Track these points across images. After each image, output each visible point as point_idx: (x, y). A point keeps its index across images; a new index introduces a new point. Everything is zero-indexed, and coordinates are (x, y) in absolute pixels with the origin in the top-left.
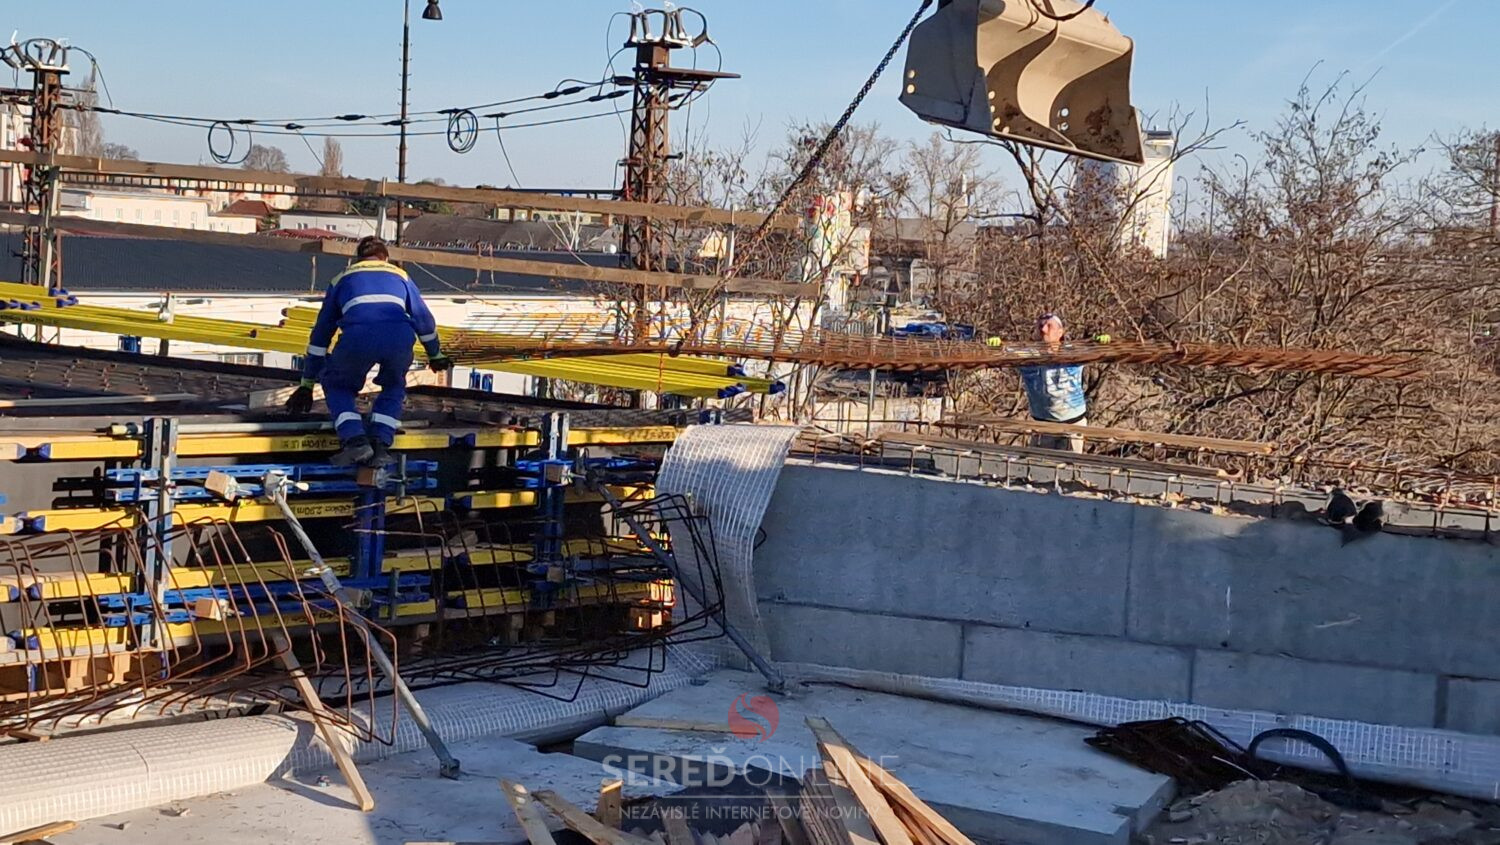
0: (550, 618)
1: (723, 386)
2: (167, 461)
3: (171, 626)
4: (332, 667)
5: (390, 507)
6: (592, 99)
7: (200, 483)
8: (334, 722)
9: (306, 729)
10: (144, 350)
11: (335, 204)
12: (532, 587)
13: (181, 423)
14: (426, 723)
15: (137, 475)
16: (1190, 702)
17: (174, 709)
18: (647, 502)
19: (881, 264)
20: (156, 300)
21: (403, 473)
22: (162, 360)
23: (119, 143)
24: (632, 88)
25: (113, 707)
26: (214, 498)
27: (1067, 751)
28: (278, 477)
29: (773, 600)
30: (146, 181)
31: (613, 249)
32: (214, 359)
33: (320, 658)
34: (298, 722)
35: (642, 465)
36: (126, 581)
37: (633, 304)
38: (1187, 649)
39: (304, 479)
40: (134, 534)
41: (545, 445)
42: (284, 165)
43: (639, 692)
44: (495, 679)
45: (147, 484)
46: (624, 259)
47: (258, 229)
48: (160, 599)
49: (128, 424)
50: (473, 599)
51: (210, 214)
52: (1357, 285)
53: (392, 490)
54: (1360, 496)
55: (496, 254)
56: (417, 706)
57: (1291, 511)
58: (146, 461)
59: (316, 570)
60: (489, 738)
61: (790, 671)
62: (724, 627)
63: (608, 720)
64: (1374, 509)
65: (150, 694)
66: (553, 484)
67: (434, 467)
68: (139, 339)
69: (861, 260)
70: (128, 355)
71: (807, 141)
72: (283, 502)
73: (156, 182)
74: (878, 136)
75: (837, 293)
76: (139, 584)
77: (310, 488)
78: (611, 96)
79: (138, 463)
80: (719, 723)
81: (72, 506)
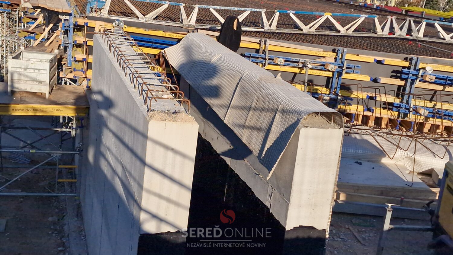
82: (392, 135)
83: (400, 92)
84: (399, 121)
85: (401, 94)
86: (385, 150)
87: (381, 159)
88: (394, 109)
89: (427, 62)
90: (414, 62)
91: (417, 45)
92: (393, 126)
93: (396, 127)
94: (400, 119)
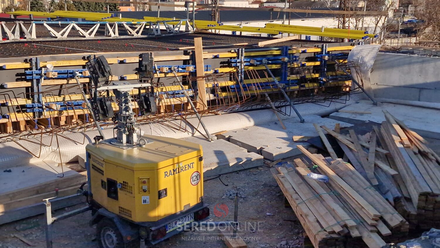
0: (323, 89)
1: (363, 36)
2: (242, 57)
4: (277, 99)
5: (289, 66)
7: (249, 62)
10: (237, 34)
12: (319, 82)
13: (245, 49)
15: (236, 61)
18: (346, 63)
19: (402, 6)
20: (239, 23)
21: (291, 58)
22: (240, 36)
26: (252, 65)
28: (265, 60)
29: (375, 84)
32: (251, 35)
35: (344, 55)
36: (235, 82)
39: (270, 61)
40: (236, 73)
41: (322, 51)
43: (344, 105)
45: (238, 62)
48: (242, 86)
49: (234, 50)
50: (307, 85)
51: (249, 4)
58: (238, 58)
59: (273, 80)
60: (311, 115)
61: (378, 100)
63: (337, 111)
66: (324, 60)
68: (236, 32)
70: (234, 35)
72: (266, 65)
76: (237, 84)
79: (236, 58)
80: (362, 111)
81: (224, 67)
82: (33, 136)
83: (29, 93)
84: (36, 121)
85: (30, 94)
86: (30, 151)
87: (29, 161)
88: (28, 110)
89: (46, 61)
90: (34, 62)
91: (32, 46)
92: (32, 127)
93: (34, 127)
94: (37, 118)
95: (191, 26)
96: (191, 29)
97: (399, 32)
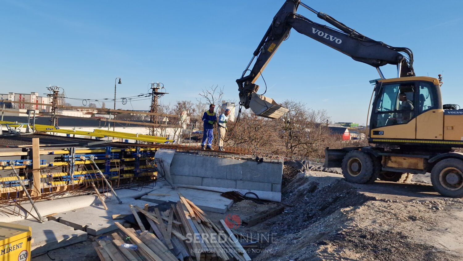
0: (137, 178)
1: (165, 141)
2: (74, 154)
3: (74, 181)
4: (101, 187)
5: (111, 161)
6: (146, 97)
7: (79, 158)
8: (101, 196)
9: (97, 197)
10: (71, 136)
11: (104, 113)
12: (134, 173)
13: (76, 148)
14: (116, 195)
15: (68, 157)
16: (236, 188)
17: (75, 194)
18: (153, 160)
19: (191, 122)
20: (73, 128)
21: (113, 155)
22: (74, 138)
23: (68, 103)
24: (152, 95)
25: (64, 194)
26: (81, 160)
27: (218, 196)
28: (92, 157)
29: (173, 174)
30: (72, 109)
31: (149, 120)
32: (83, 138)
33: (99, 185)
34: (95, 196)
35: (152, 154)
36: (66, 174)
37: (152, 128)
38: (236, 180)
39: (97, 157)
40: (68, 166)
41: (136, 151)
42: (96, 106)
43: (151, 190)
44: (129, 188)
45: (70, 158)
46: (151, 122)
47: (91, 116)
48: (72, 176)
49: (67, 148)
50: (124, 176)
51: (83, 114)
52: (261, 126)
53: (111, 158)
54: (260, 157)
55: (130, 121)
56: (115, 193)
57: (250, 159)
58: (70, 154)
59: (98, 171)
60: (127, 198)
61: (175, 186)
62: (165, 179)
63: (146, 194)
64: (262, 159)
65: (70, 192)
66: (138, 157)
67: (118, 154)
68: (70, 134)
69: (188, 122)
70: (68, 137)
71: (179, 104)
72: (93, 160)
73: (74, 109)
74: (191, 103)
75: (185, 127)
76: (69, 174)
77: (98, 158)
78: (148, 96)
79: (69, 154)
80: (164, 194)
81: (57, 162)
95: (31, 128)
96: (31, 131)
97: (190, 139)
